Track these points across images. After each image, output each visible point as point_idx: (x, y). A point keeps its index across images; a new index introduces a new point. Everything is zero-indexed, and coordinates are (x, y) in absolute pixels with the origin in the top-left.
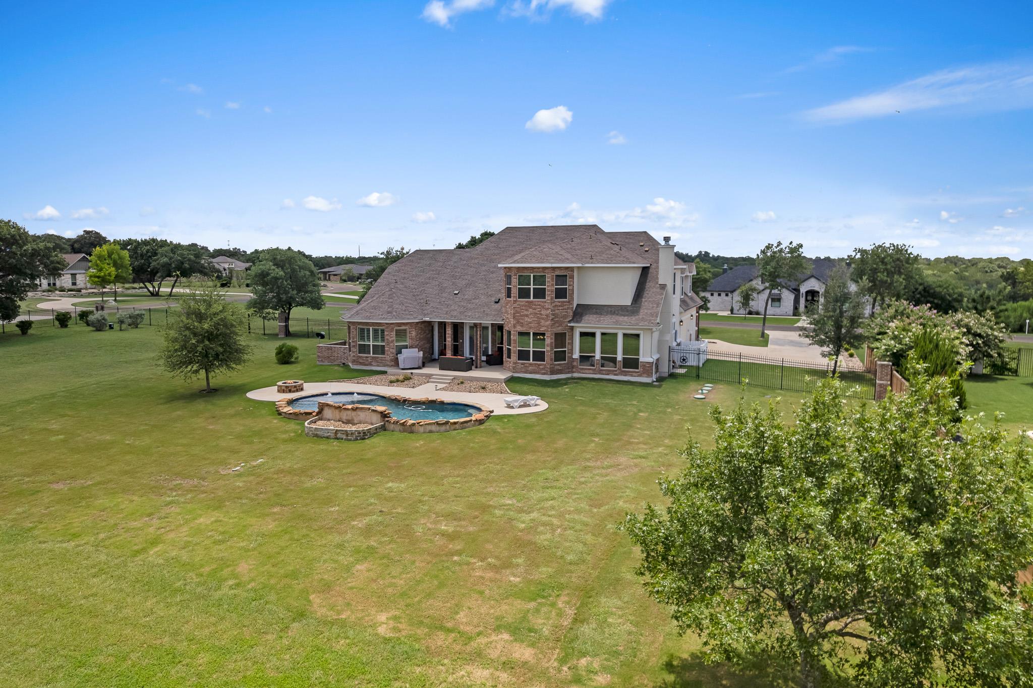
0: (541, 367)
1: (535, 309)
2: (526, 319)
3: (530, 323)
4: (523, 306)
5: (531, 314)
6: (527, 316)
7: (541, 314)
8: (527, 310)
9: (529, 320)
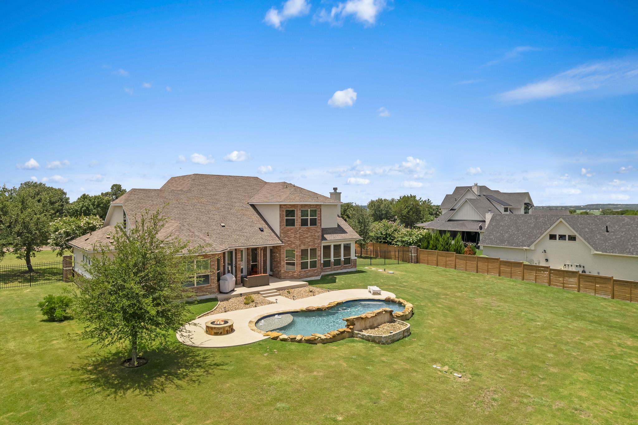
0: (315, 271)
1: (312, 233)
2: (307, 240)
3: (309, 242)
4: (305, 231)
5: (309, 236)
6: (307, 238)
7: (315, 236)
8: (307, 234)
9: (308, 241)
